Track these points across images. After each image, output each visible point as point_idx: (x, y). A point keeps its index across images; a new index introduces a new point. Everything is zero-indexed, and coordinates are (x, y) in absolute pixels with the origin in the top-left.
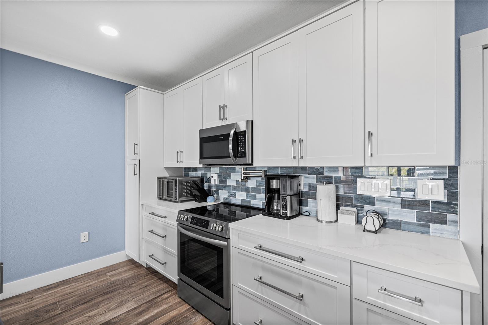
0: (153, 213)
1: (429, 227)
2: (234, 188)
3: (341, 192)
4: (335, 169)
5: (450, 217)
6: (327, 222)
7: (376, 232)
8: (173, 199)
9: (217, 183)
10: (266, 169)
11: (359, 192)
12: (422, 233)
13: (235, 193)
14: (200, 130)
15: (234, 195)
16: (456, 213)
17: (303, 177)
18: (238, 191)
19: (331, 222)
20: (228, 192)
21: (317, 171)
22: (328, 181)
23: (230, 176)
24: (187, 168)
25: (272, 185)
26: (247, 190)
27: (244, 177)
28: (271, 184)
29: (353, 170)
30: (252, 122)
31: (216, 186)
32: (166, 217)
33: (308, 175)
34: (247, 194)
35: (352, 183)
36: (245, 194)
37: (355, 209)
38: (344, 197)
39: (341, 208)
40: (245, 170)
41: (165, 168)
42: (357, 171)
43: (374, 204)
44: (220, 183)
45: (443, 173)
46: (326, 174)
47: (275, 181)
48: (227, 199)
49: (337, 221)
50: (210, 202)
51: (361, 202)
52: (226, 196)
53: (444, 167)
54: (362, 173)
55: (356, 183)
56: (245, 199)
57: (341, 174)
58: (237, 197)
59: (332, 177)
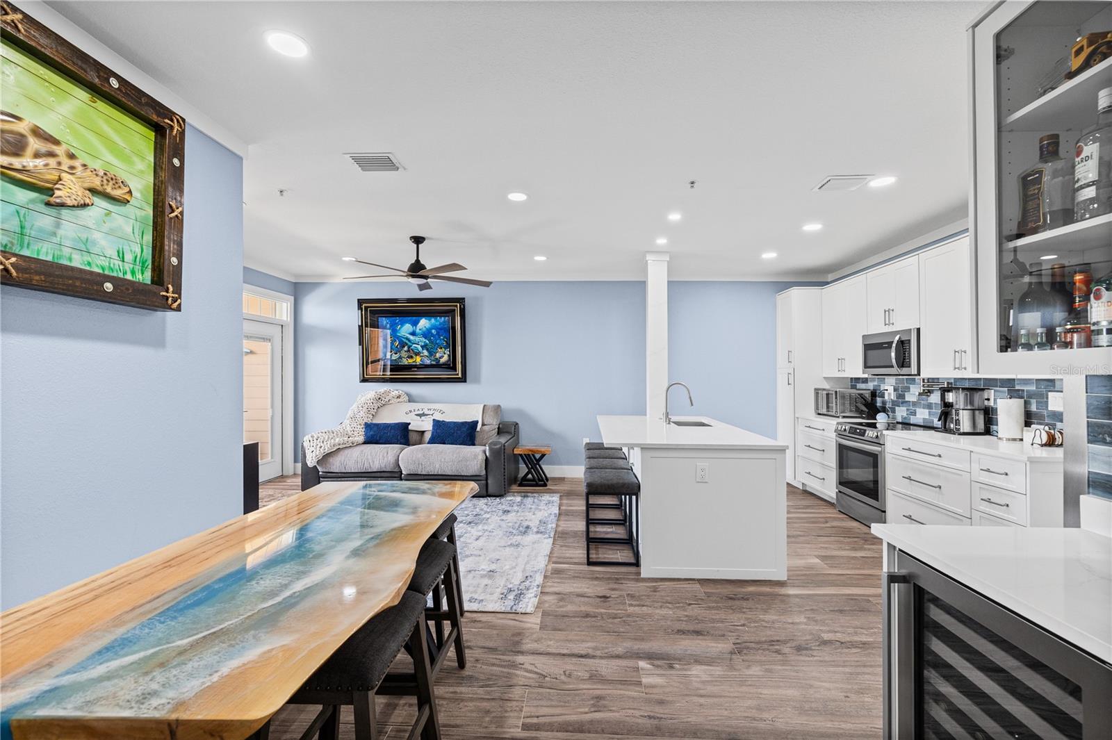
0: (809, 427)
2: (914, 404)
3: (1034, 408)
4: (1027, 382)
7: (1042, 447)
8: (833, 414)
9: (892, 398)
10: (953, 381)
11: (1051, 408)
13: (915, 410)
14: (863, 336)
15: (914, 413)
17: (993, 391)
18: (920, 408)
19: (1014, 440)
20: (907, 410)
21: (1010, 384)
22: (1018, 395)
23: (908, 389)
24: (855, 378)
25: (948, 399)
26: (930, 406)
27: (924, 390)
28: (946, 397)
29: (1046, 383)
30: (918, 330)
31: (893, 401)
32: (824, 430)
33: (998, 388)
34: (929, 412)
35: (1043, 399)
36: (927, 411)
38: (1036, 414)
39: (1032, 426)
40: (926, 381)
41: (825, 378)
42: (1050, 384)
44: (897, 398)
46: (1017, 387)
48: (905, 418)
50: (880, 419)
51: (1054, 419)
52: (905, 415)
54: (1054, 387)
55: (1047, 398)
56: (927, 417)
57: (1033, 388)
58: (918, 416)
59: (1024, 390)
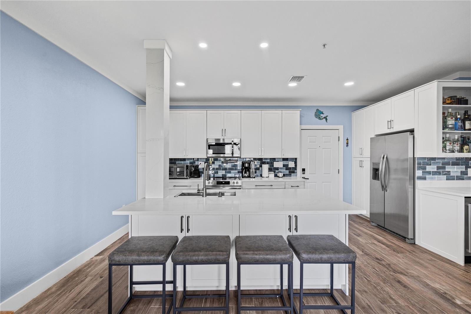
0: (175, 186)
1: (291, 174)
2: (217, 169)
4: (266, 159)
5: (295, 171)
6: (266, 177)
7: (282, 177)
9: (203, 167)
11: (275, 166)
12: (290, 176)
15: (217, 173)
16: (296, 170)
18: (220, 170)
20: (213, 171)
21: (260, 159)
22: (264, 163)
26: (225, 169)
29: (272, 159)
34: (225, 171)
36: (224, 171)
37: (273, 172)
38: (270, 168)
39: (270, 172)
42: (273, 159)
43: (278, 170)
45: (294, 160)
46: (263, 161)
47: (247, 164)
49: (269, 177)
51: (275, 169)
53: (294, 158)
54: (275, 160)
55: (273, 163)
56: (224, 174)
57: (269, 161)
58: (219, 174)
59: (265, 162)
